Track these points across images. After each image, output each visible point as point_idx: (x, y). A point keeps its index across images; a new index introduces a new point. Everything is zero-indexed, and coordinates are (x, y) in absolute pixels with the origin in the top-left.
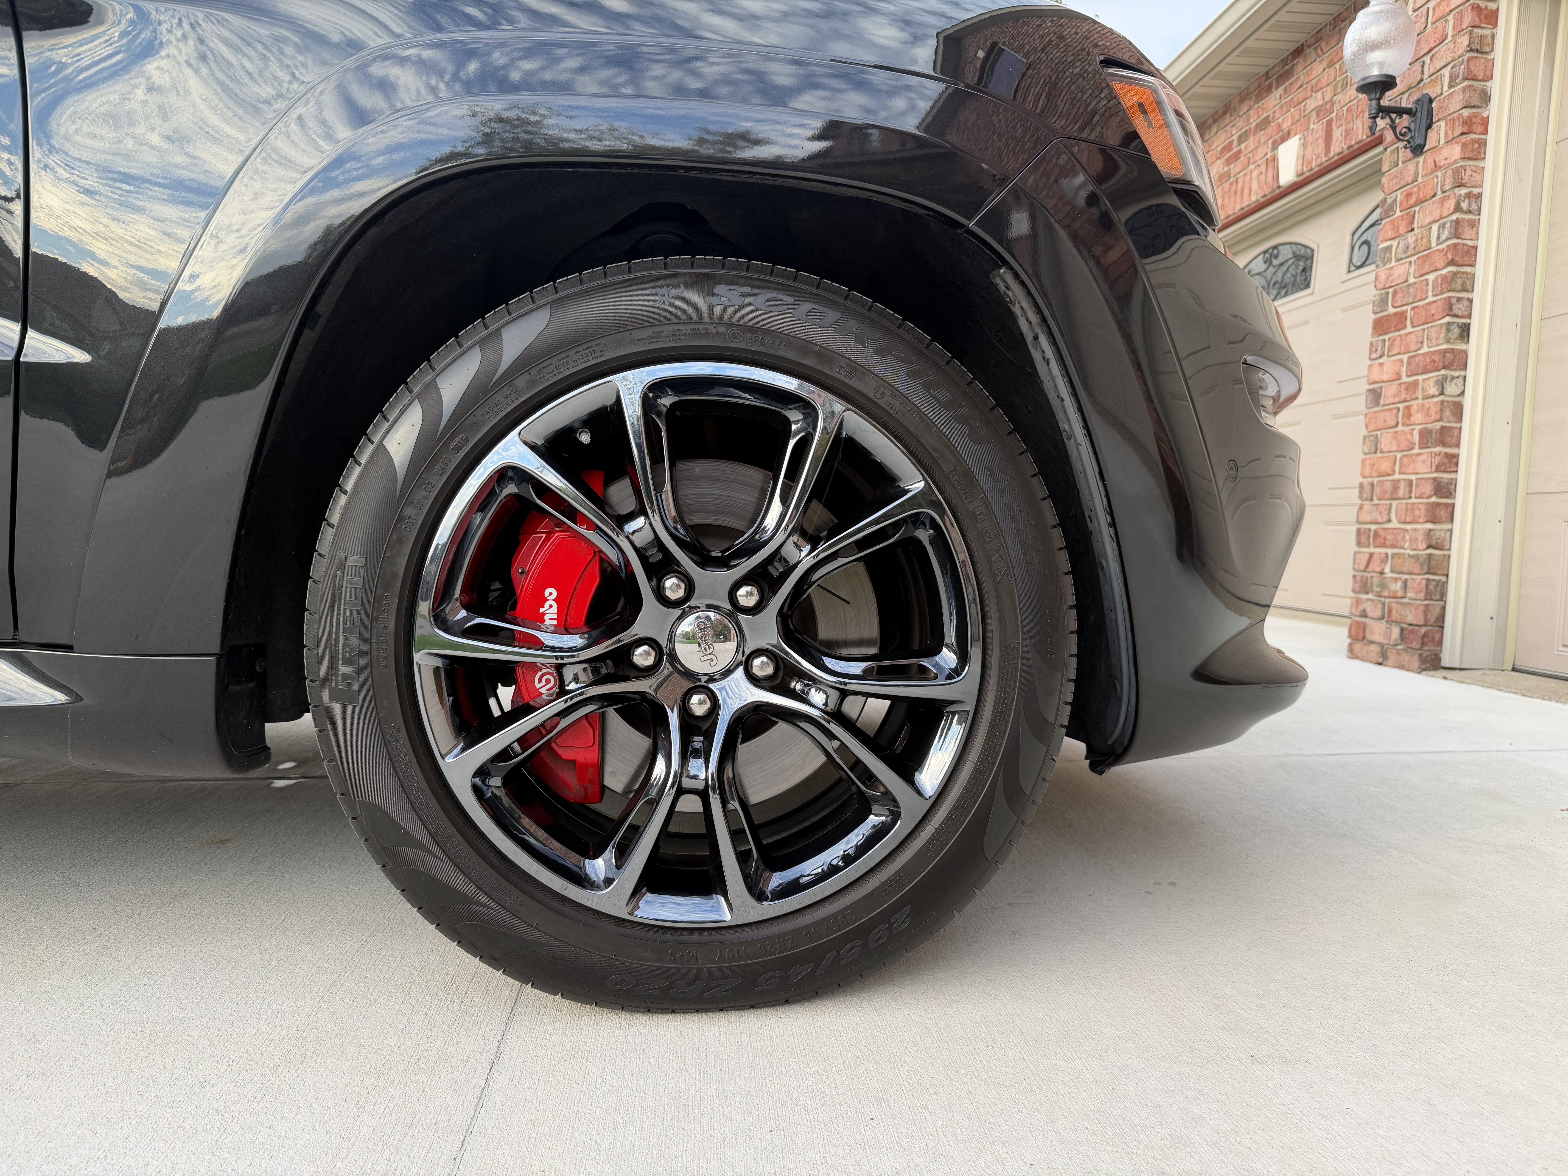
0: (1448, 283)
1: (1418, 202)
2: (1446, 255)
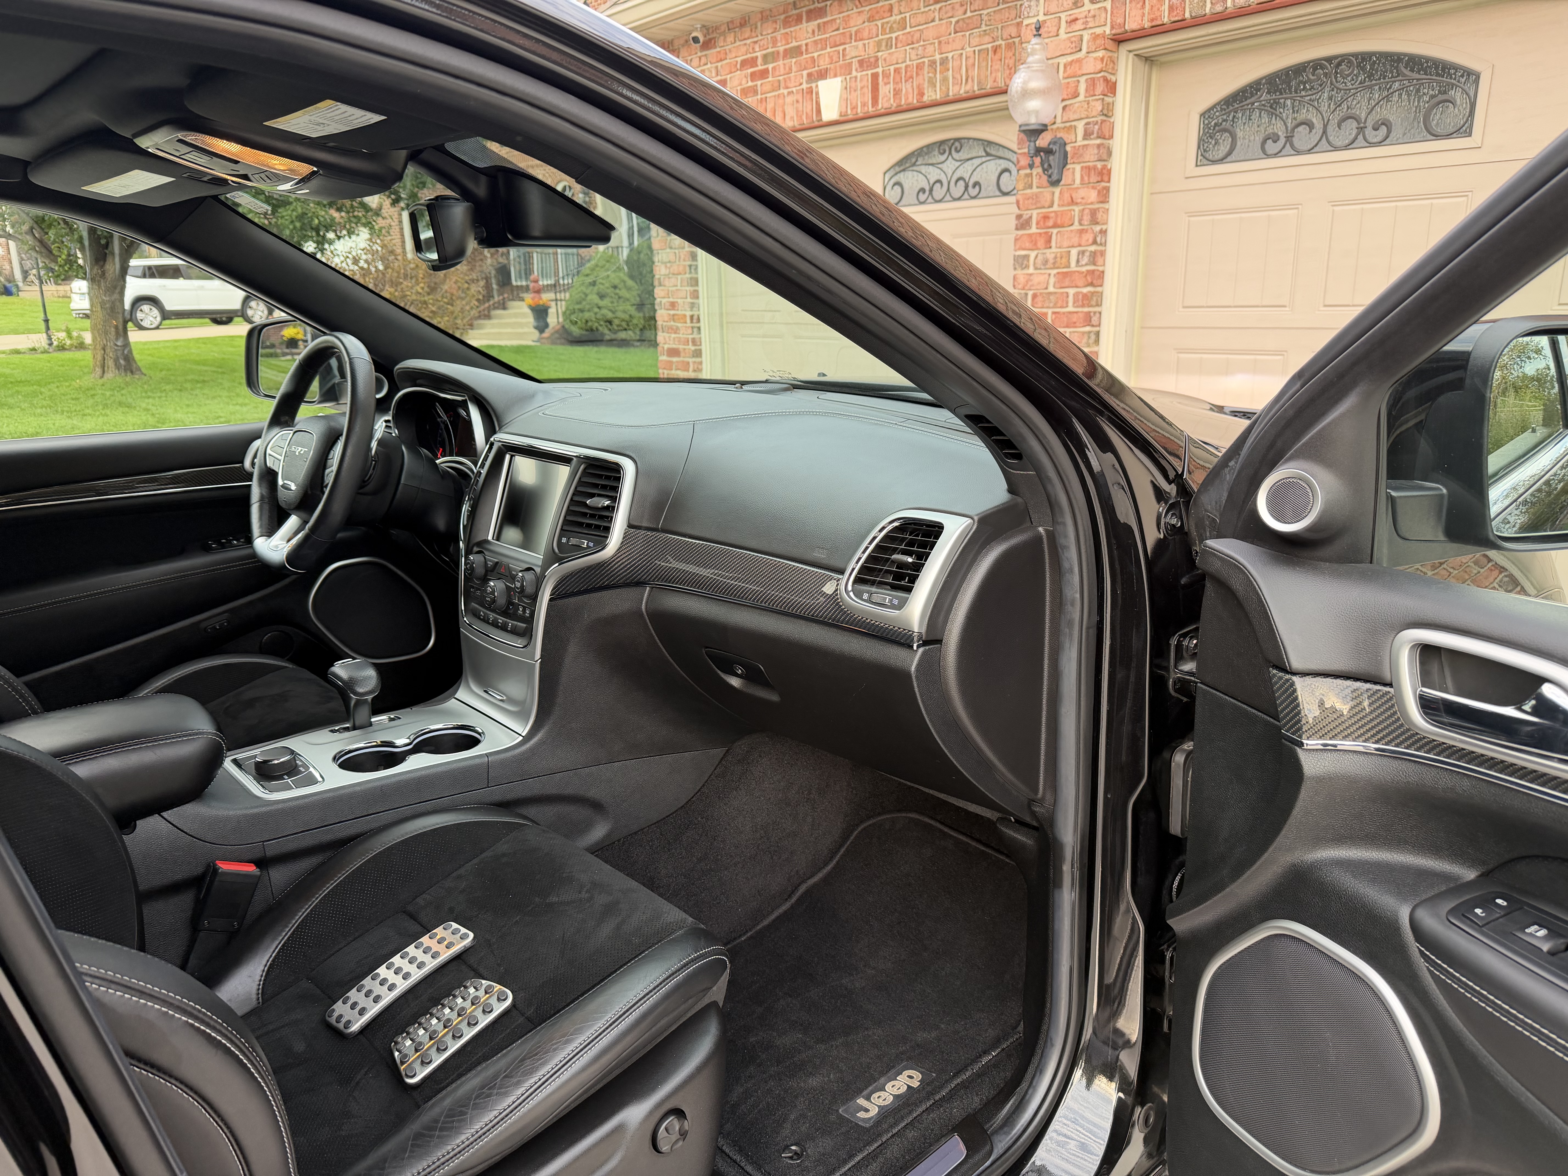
1: (1055, 226)
2: (1086, 276)
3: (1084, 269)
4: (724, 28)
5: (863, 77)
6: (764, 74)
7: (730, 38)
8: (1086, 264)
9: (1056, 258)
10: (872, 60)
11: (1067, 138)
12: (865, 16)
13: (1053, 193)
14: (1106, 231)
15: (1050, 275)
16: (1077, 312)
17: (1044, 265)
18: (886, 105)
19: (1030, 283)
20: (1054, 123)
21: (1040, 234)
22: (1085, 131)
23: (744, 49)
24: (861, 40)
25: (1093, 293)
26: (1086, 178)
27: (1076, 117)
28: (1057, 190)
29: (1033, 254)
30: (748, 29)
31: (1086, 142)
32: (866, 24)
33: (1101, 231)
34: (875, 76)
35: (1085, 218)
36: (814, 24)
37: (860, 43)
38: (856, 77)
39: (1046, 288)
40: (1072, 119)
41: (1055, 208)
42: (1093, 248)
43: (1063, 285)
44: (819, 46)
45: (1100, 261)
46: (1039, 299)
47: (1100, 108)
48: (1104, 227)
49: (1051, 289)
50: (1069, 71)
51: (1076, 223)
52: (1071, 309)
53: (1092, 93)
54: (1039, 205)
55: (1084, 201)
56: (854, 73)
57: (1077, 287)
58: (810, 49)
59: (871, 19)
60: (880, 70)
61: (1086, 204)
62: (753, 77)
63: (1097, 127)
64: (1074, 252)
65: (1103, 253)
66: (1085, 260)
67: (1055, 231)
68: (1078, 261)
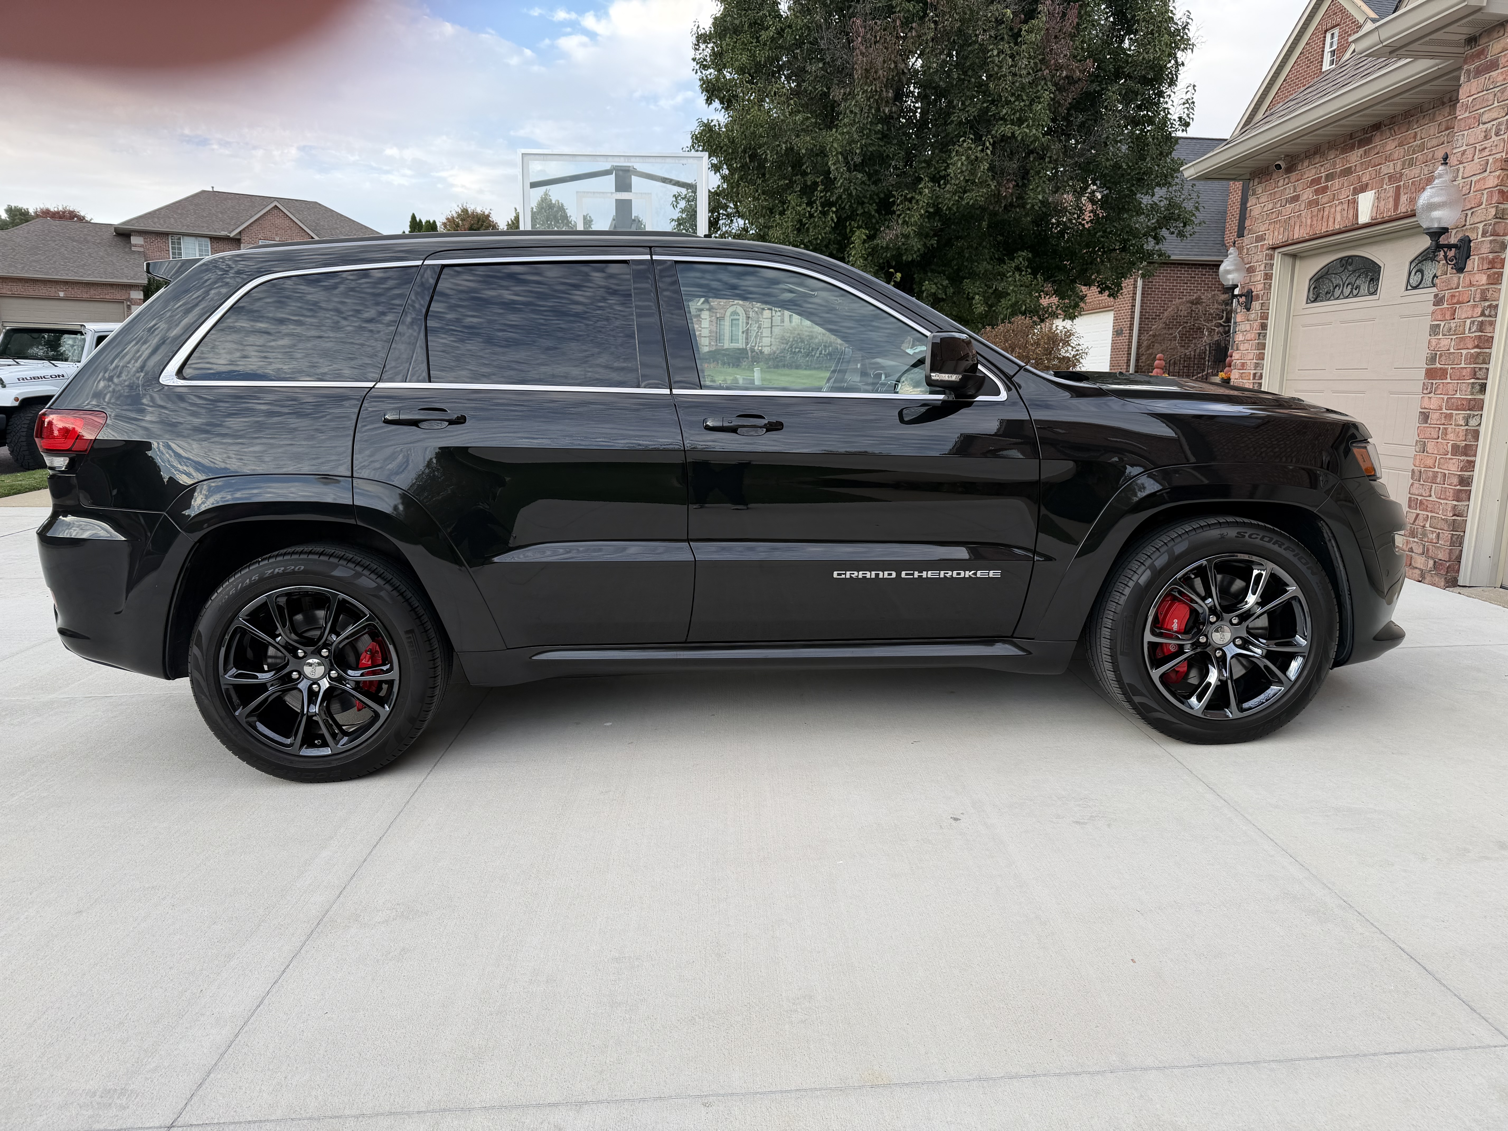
0: (1475, 358)
1: (1459, 303)
2: (1474, 341)
3: (1473, 335)
4: (1303, 155)
5: (1389, 189)
6: (1324, 190)
7: (1306, 163)
8: (1475, 332)
9: (1456, 326)
10: (1398, 175)
11: (1472, 236)
12: (1396, 143)
13: (1460, 278)
14: (1497, 306)
15: (1452, 339)
16: (1466, 368)
17: (1449, 332)
18: (1404, 210)
19: (1439, 346)
20: (1465, 225)
21: (1448, 308)
22: (1483, 231)
23: (1314, 171)
24: (1393, 160)
25: (1479, 354)
26: (1481, 266)
27: (1478, 221)
28: (1462, 276)
29: (1442, 324)
30: (1318, 156)
31: (1484, 239)
32: (1398, 148)
33: (1490, 306)
34: (1398, 188)
35: (1477, 296)
36: (1361, 151)
37: (1391, 164)
38: (1385, 189)
39: (1449, 350)
40: (1476, 222)
41: (1460, 289)
42: (1480, 319)
43: (1459, 347)
44: (1364, 167)
45: (1489, 329)
46: (1444, 357)
47: (1494, 213)
48: (1494, 303)
49: (1452, 350)
50: (1478, 187)
51: (1472, 301)
52: (1463, 365)
53: (1490, 202)
54: (1449, 287)
55: (1478, 283)
56: (1385, 186)
57: (1468, 349)
58: (1358, 169)
59: (1401, 145)
60: (1402, 183)
61: (1479, 286)
62: (1317, 192)
63: (1491, 227)
64: (1468, 322)
65: (1492, 324)
66: (1474, 329)
67: (1458, 306)
68: (1470, 329)
